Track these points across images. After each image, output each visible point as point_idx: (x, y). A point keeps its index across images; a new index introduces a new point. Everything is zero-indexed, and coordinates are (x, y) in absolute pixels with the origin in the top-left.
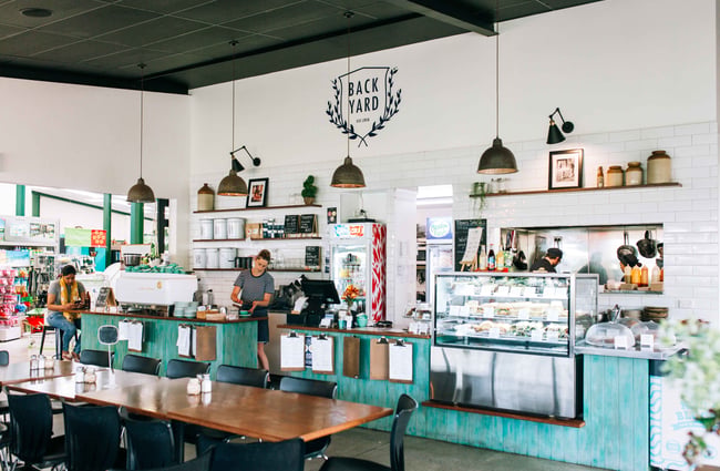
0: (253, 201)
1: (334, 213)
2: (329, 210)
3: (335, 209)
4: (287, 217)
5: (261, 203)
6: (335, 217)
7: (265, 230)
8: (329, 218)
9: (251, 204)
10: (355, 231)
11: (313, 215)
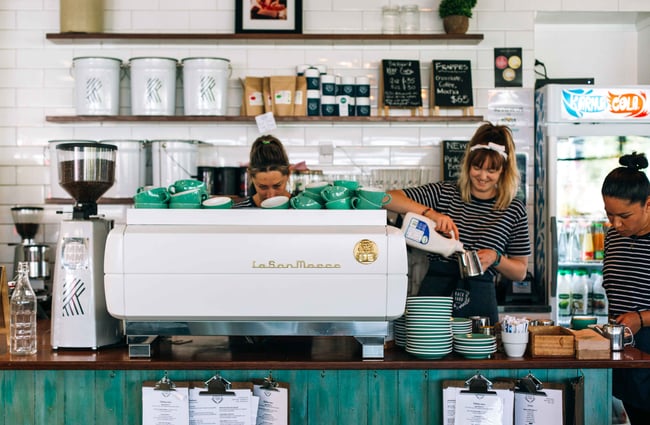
0: (255, 14)
1: (514, 61)
2: (498, 53)
3: (518, 52)
4: (386, 63)
5: (288, 24)
6: (519, 71)
7: (314, 94)
8: (499, 72)
9: (249, 24)
10: (625, 104)
11: (468, 63)
